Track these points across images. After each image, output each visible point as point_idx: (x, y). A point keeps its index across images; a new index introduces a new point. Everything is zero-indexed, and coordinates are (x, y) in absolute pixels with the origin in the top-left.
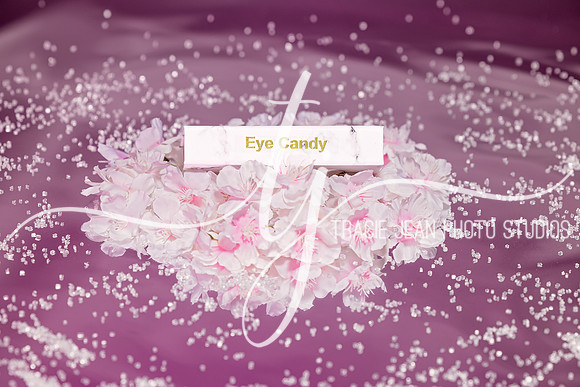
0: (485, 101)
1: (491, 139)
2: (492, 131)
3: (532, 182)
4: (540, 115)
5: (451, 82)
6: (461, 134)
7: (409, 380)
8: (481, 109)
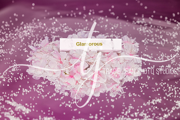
0: (151, 29)
1: (153, 41)
2: (153, 39)
3: (166, 54)
4: (168, 33)
5: (140, 24)
6: (144, 40)
7: (128, 116)
8: (150, 32)
